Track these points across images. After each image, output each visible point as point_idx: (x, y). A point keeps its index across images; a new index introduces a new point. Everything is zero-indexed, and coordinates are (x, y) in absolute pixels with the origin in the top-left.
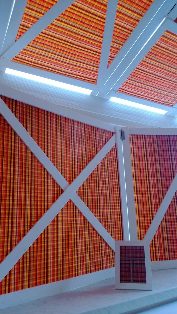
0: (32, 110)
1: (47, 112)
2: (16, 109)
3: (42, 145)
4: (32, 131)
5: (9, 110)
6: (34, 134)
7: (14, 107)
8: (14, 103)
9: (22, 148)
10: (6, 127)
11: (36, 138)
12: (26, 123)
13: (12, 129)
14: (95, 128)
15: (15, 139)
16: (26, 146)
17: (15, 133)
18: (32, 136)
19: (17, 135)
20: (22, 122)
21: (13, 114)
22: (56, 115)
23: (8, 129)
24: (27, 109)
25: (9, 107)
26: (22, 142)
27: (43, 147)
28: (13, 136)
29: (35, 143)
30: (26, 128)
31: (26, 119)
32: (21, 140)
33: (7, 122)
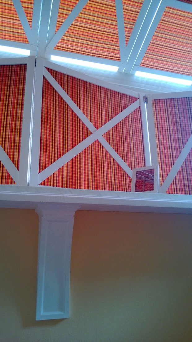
0: (68, 78)
1: (79, 79)
2: (56, 76)
3: (75, 101)
4: (68, 91)
5: (52, 77)
6: (69, 93)
7: (55, 75)
8: (55, 72)
9: (61, 101)
10: (49, 87)
11: (71, 96)
12: (64, 86)
13: (53, 89)
14: (120, 93)
15: (56, 95)
16: (64, 100)
17: (56, 91)
18: (68, 94)
19: (57, 92)
20: (61, 85)
21: (54, 80)
22: (86, 82)
23: (51, 89)
24: (64, 77)
25: (51, 75)
26: (61, 98)
28: (54, 93)
29: (70, 99)
30: (64, 88)
31: (64, 83)
32: (60, 96)
33: (50, 84)
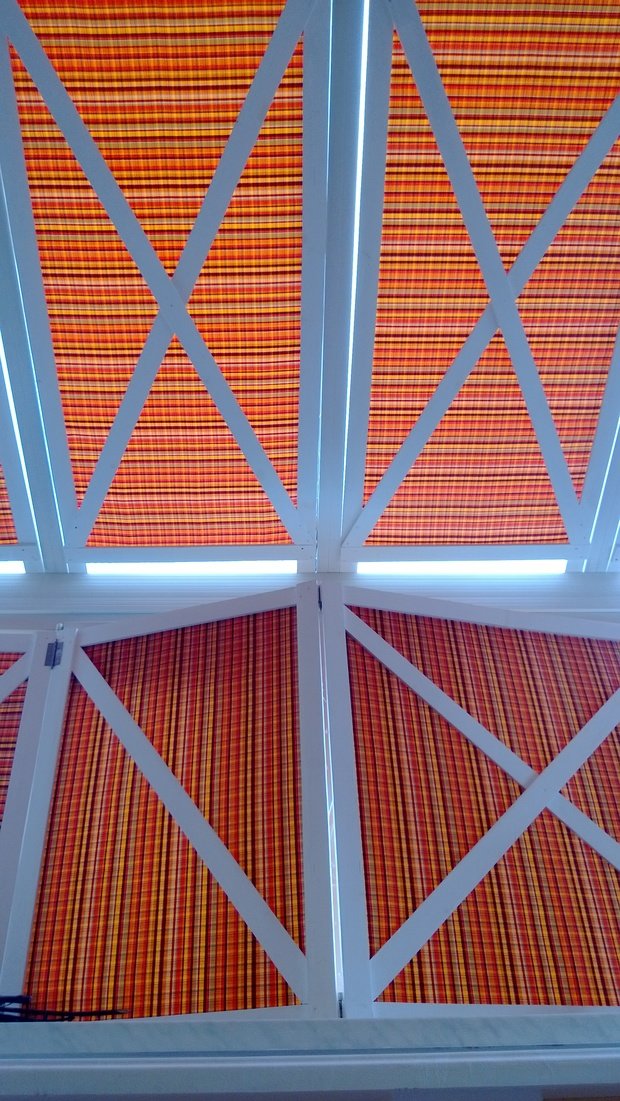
0: (417, 624)
1: (453, 622)
2: (382, 626)
3: (451, 690)
4: (424, 665)
5: (370, 630)
6: (428, 670)
7: (378, 622)
8: (378, 616)
9: (407, 699)
10: (367, 661)
11: (436, 678)
12: (409, 650)
13: (380, 665)
15: (389, 682)
16: (415, 695)
17: (388, 671)
18: (425, 673)
19: (393, 674)
20: (400, 649)
21: (378, 637)
22: (475, 626)
23: (373, 666)
24: (405, 623)
25: (369, 624)
26: (405, 688)
27: (455, 694)
28: (385, 678)
29: (435, 688)
30: (410, 658)
31: (408, 643)
32: (404, 685)
33: (367, 652)
